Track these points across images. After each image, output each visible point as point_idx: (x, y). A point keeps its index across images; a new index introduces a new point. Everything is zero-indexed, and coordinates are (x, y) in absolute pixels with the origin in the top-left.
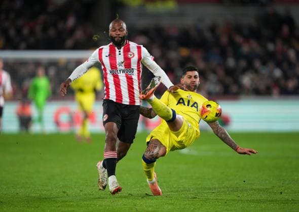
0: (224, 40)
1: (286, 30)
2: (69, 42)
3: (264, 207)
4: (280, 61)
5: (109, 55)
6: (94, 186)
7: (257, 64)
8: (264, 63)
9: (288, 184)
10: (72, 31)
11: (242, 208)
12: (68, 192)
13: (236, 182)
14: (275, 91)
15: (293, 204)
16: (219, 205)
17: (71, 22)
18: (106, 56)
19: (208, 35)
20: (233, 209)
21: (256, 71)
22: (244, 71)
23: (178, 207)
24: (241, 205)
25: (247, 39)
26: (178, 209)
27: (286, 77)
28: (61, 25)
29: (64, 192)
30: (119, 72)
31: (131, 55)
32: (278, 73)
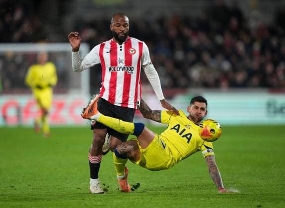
0: (173, 32)
1: (234, 22)
2: (17, 35)
3: (213, 200)
4: (229, 54)
5: (110, 51)
6: (42, 180)
7: (206, 57)
8: (213, 56)
9: (237, 178)
10: (19, 24)
11: (191, 202)
12: (16, 186)
13: (185, 176)
14: (224, 84)
15: (242, 198)
16: (168, 199)
17: (18, 15)
18: (107, 52)
19: (156, 28)
20: (182, 203)
21: (205, 64)
22: (193, 64)
23: (128, 201)
24: (190, 199)
25: (195, 31)
26: (128, 203)
27: (235, 69)
28: (8, 18)
29: (12, 187)
30: (118, 69)
31: (132, 51)
32: (226, 66)
